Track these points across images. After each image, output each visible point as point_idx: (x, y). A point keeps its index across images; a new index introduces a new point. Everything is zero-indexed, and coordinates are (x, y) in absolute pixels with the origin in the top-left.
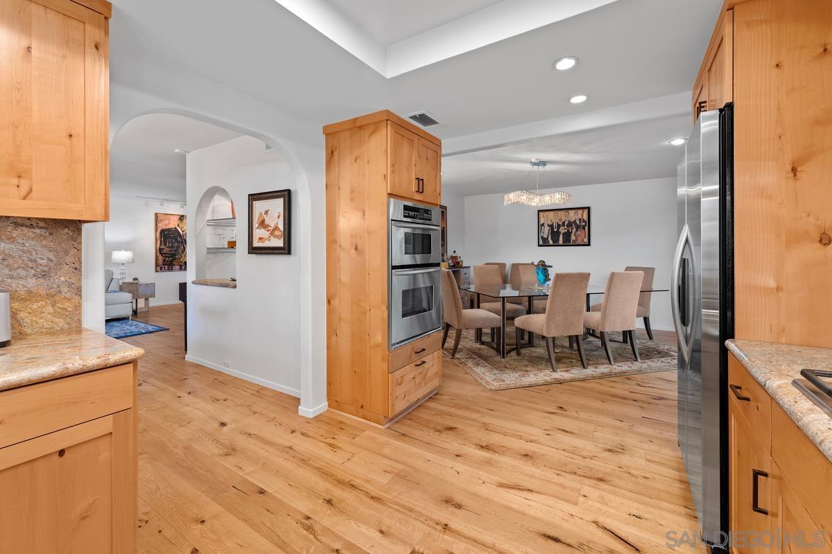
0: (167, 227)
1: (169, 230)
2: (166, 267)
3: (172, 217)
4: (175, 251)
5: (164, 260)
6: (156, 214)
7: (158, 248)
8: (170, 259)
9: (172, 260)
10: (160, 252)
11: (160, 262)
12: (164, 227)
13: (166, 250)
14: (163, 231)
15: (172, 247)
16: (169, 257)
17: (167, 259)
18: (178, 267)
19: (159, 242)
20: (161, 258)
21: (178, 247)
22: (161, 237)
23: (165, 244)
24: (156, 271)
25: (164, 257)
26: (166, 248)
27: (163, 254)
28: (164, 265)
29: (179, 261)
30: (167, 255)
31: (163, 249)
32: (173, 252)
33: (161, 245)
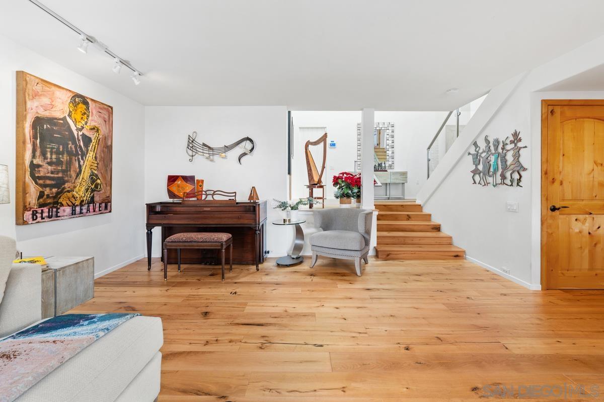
0: (47, 114)
1: (51, 121)
2: (46, 210)
3: (58, 93)
4: (63, 171)
5: (41, 195)
7: (28, 163)
8: (54, 190)
9: (58, 194)
10: (30, 175)
12: (43, 113)
13: (46, 170)
14: (38, 122)
15: (59, 162)
16: (51, 187)
17: (47, 191)
18: (68, 210)
19: (29, 147)
20: (33, 188)
21: (69, 163)
22: (35, 138)
23: (44, 154)
24: (24, 222)
25: (41, 185)
26: (46, 165)
27: (40, 178)
28: (41, 206)
29: (70, 195)
30: (48, 182)
31: (39, 166)
32: (60, 175)
33: (34, 156)
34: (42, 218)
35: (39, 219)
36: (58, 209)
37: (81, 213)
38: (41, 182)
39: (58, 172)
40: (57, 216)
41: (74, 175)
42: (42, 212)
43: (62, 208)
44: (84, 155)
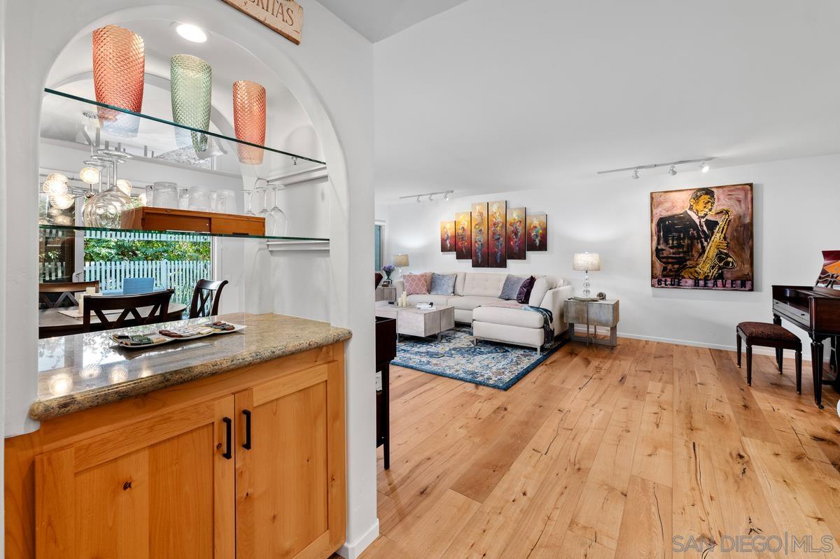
0: (669, 214)
1: (673, 217)
2: (669, 279)
3: (679, 196)
4: (684, 252)
5: (665, 269)
6: (651, 193)
7: (654, 249)
8: (676, 266)
9: (680, 269)
10: (658, 256)
11: (659, 271)
12: (665, 214)
13: (668, 252)
15: (679, 246)
16: (673, 264)
17: (670, 267)
18: (690, 282)
19: (655, 238)
20: (658, 264)
21: (691, 247)
22: (659, 231)
23: (666, 242)
24: (652, 286)
25: (664, 263)
26: (668, 249)
27: (663, 258)
28: (664, 276)
29: (692, 270)
30: (670, 260)
31: (662, 250)
32: (681, 255)
33: (658, 243)
34: (666, 285)
35: (663, 285)
36: (679, 280)
37: (705, 286)
38: (664, 260)
39: (679, 253)
40: (679, 285)
41: (696, 255)
42: (666, 281)
43: (684, 280)
44: (708, 237)
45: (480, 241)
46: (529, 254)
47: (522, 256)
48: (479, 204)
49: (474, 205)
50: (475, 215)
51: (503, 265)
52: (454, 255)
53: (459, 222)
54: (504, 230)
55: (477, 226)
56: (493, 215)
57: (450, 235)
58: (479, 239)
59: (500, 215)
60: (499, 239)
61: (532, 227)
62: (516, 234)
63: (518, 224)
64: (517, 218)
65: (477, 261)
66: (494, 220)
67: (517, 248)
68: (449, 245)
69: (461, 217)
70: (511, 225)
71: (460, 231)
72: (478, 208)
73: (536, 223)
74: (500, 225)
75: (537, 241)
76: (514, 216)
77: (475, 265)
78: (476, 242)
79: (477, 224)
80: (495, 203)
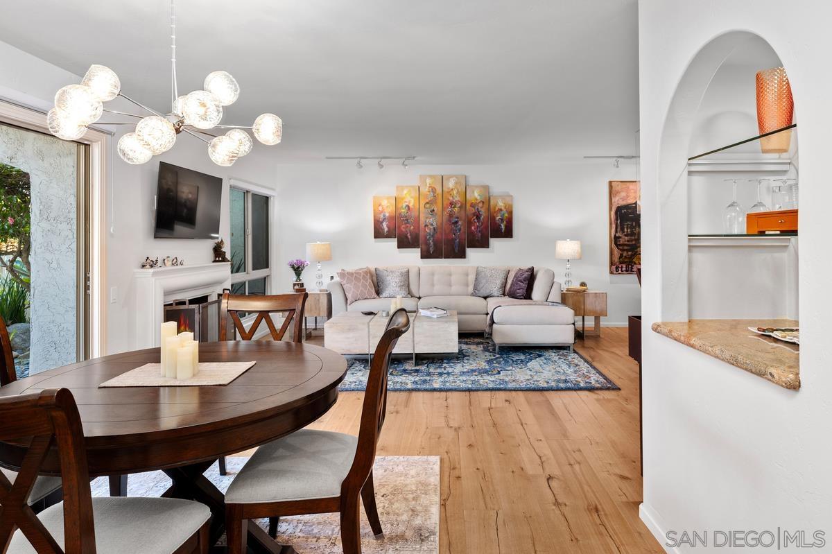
0: (624, 203)
1: (627, 207)
2: (624, 266)
3: (631, 186)
4: (635, 240)
5: (621, 256)
6: (610, 183)
7: (613, 236)
8: (630, 253)
9: (632, 255)
10: (616, 244)
11: (616, 259)
13: (624, 239)
14: (619, 209)
15: (632, 234)
16: (628, 251)
17: (625, 254)
19: (614, 226)
20: (616, 252)
22: (617, 219)
23: (622, 230)
24: (611, 273)
25: (621, 250)
26: (623, 237)
27: (620, 245)
28: (621, 263)
30: (626, 248)
31: (619, 237)
32: (634, 243)
33: (616, 232)
34: (622, 271)
35: (620, 272)
36: (632, 266)
38: (621, 248)
39: (632, 241)
40: (632, 271)
42: (622, 267)
43: (635, 266)
45: (432, 225)
46: (494, 242)
47: (484, 244)
48: (431, 176)
49: (423, 178)
50: (425, 190)
51: (462, 255)
52: (394, 243)
53: (403, 199)
54: (463, 212)
55: (428, 206)
56: (448, 192)
57: (387, 215)
58: (429, 222)
59: (458, 192)
60: (457, 222)
61: (497, 209)
62: (478, 217)
63: (481, 205)
64: (478, 198)
65: (428, 251)
66: (451, 198)
67: (480, 234)
68: (386, 229)
69: (405, 192)
70: (472, 205)
71: (404, 211)
72: (428, 181)
73: (501, 204)
74: (458, 206)
75: (503, 227)
76: (475, 195)
77: (425, 255)
78: (426, 226)
79: (427, 203)
80: (451, 177)
